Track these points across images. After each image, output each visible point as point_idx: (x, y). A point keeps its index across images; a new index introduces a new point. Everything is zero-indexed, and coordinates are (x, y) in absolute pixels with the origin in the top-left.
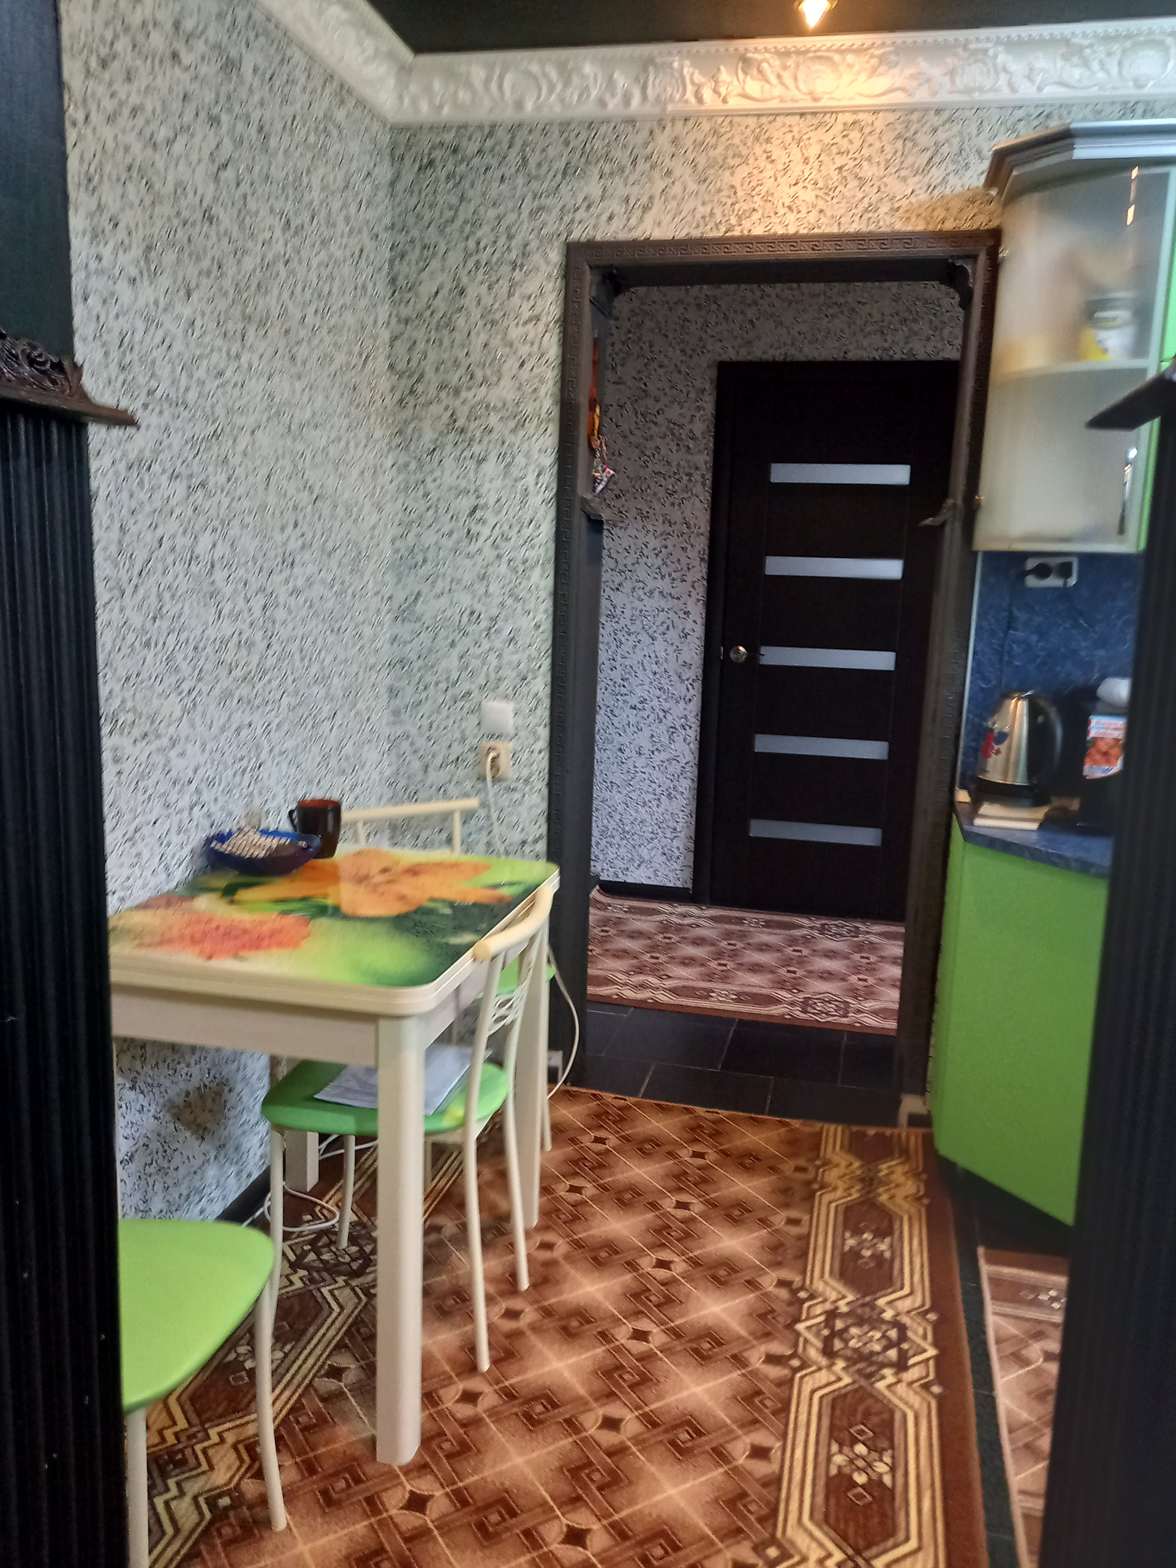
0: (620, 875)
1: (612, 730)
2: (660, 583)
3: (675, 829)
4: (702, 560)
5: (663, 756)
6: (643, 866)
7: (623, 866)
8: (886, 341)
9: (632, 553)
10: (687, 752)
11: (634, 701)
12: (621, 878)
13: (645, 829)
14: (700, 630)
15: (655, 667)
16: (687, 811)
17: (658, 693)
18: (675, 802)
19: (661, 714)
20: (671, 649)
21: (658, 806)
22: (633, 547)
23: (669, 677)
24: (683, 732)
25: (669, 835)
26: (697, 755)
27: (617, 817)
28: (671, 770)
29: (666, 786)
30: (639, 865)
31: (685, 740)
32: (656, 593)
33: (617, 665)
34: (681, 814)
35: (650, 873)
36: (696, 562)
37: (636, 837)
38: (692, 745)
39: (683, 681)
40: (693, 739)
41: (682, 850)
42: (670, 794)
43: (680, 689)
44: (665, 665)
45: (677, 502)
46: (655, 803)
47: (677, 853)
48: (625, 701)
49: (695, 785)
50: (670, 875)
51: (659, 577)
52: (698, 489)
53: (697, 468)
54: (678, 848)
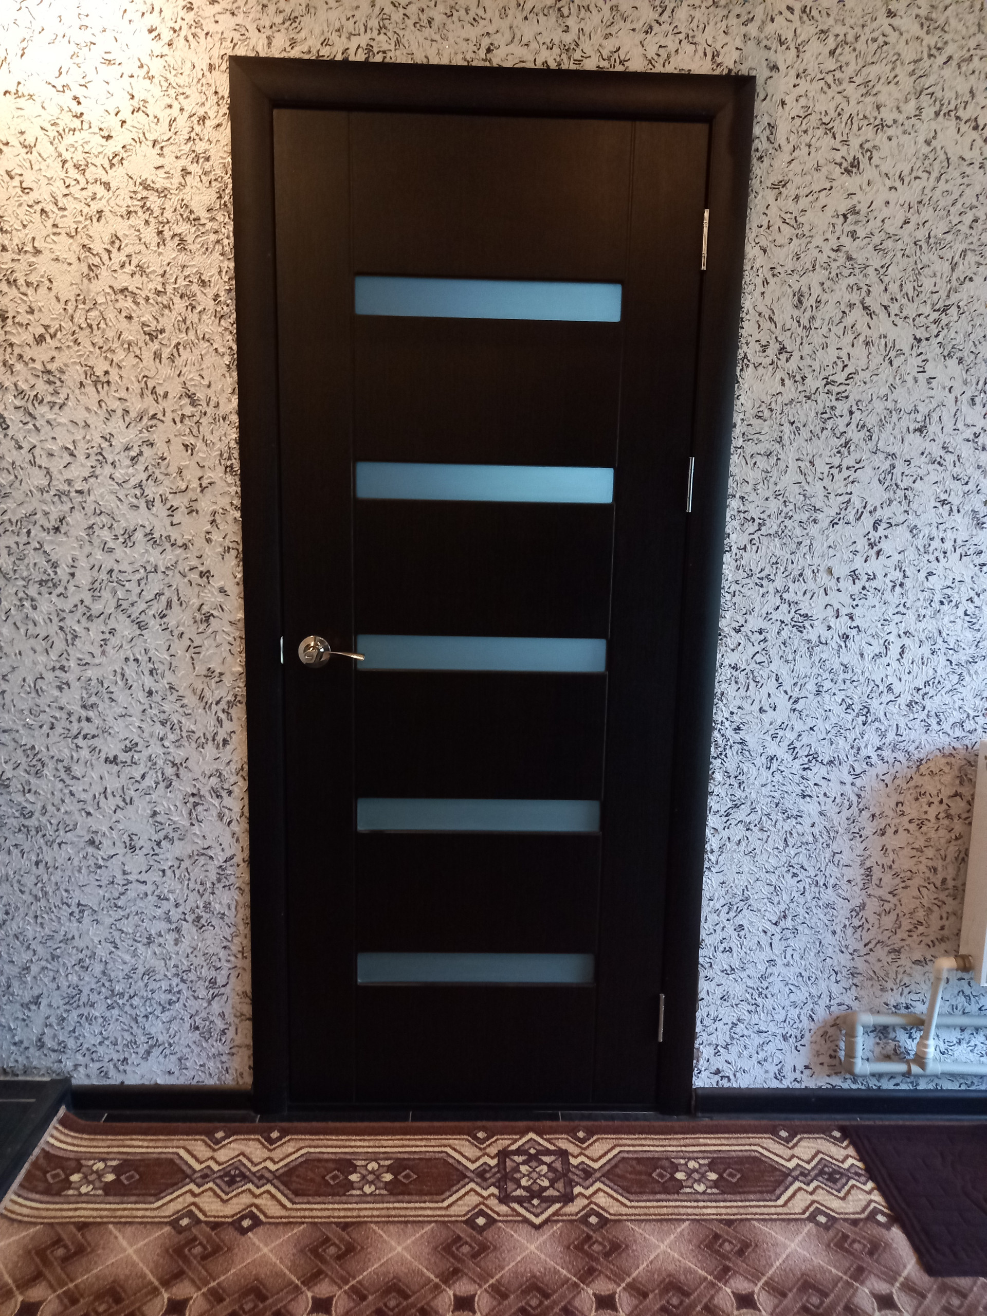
0: (112, 1072)
1: (70, 805)
2: (142, 517)
3: (213, 982)
4: (229, 469)
5: (179, 849)
6: (156, 1052)
7: (115, 1057)
8: (567, 30)
9: (81, 457)
10: (227, 839)
11: (112, 748)
12: (115, 1079)
13: (153, 985)
14: (235, 609)
15: (148, 682)
16: (235, 948)
17: (159, 730)
18: (209, 934)
19: (170, 771)
20: (179, 647)
21: (177, 942)
22: (82, 445)
23: (180, 698)
24: (216, 802)
25: (202, 993)
26: (245, 841)
27: (98, 968)
28: (197, 873)
29: (191, 903)
30: (148, 1053)
31: (221, 817)
32: (139, 535)
33: (71, 677)
34: (223, 954)
35: (171, 1063)
36: (216, 474)
37: (136, 1001)
38: (235, 827)
39: (207, 706)
40: (236, 815)
41: (230, 1018)
42: (199, 918)
43: (204, 723)
44: (169, 677)
45: (166, 353)
46: (170, 937)
47: (220, 1025)
48: (93, 750)
49: (247, 898)
50: (211, 1064)
51: (143, 505)
52: (208, 326)
53: (203, 283)
54: (222, 1015)
